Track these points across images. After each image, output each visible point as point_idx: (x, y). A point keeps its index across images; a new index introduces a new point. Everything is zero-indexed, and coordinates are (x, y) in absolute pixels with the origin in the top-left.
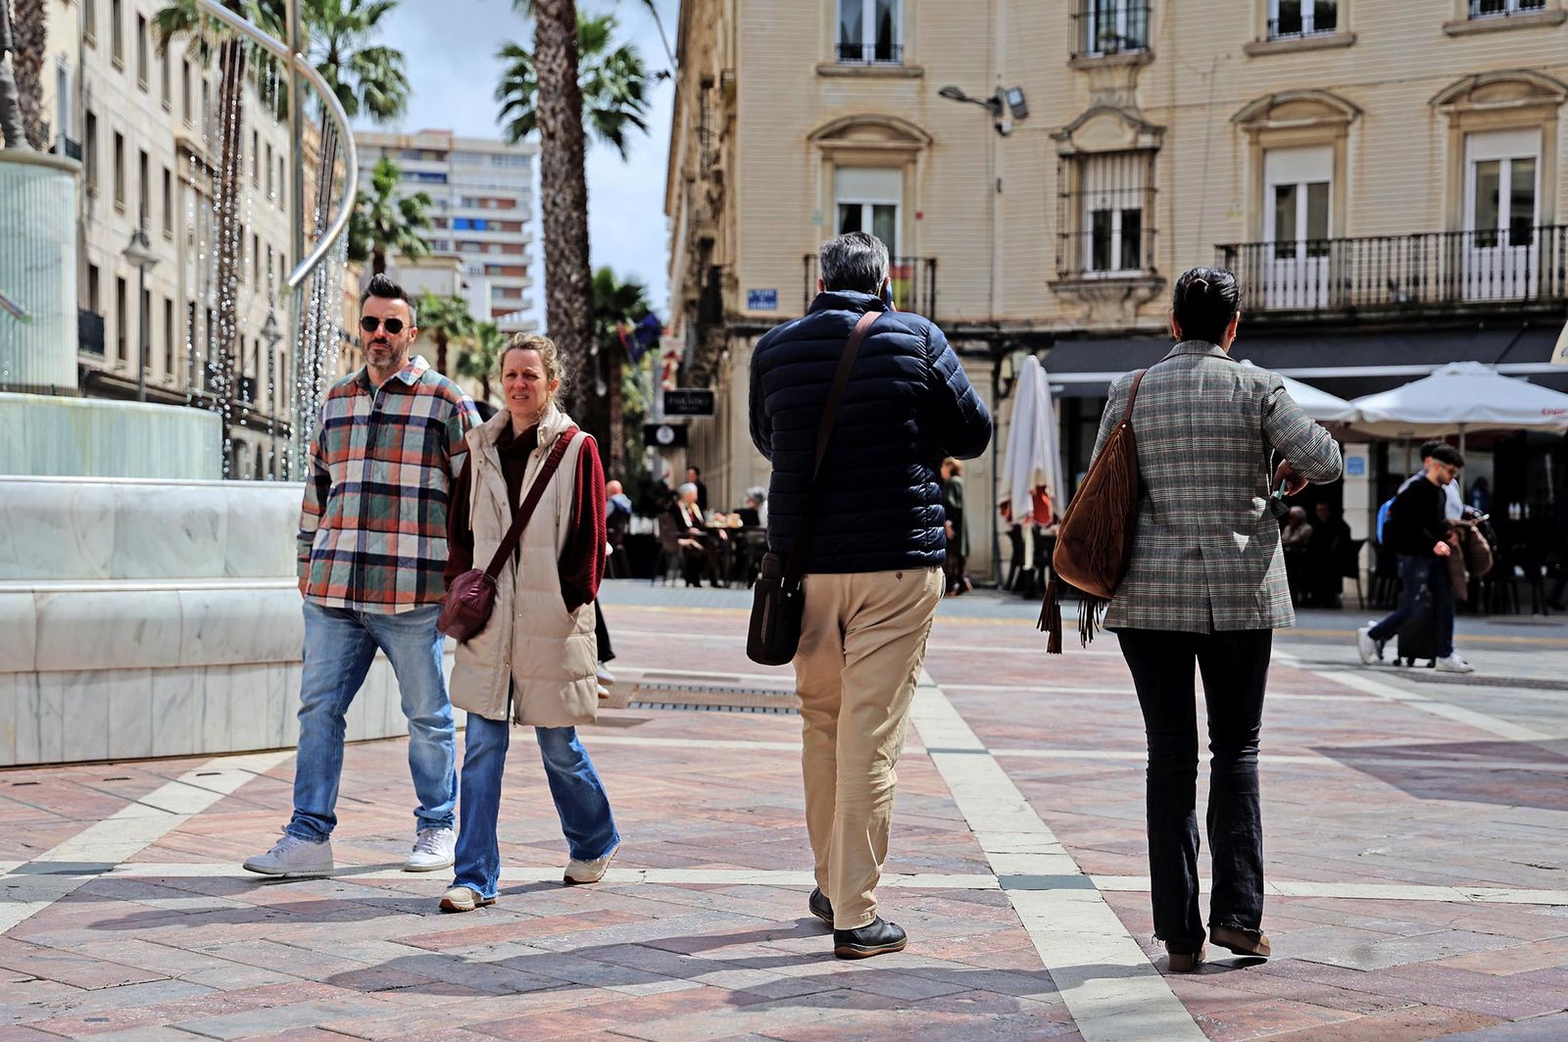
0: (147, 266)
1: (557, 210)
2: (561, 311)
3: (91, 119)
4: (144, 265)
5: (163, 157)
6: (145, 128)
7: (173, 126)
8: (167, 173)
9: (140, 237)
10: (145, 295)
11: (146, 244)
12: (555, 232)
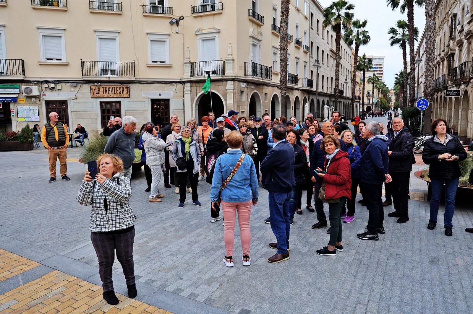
0: (319, 68)
1: (431, 38)
2: (431, 68)
3: (312, 43)
4: (318, 67)
5: (327, 52)
6: (324, 46)
7: (329, 47)
8: (328, 55)
9: (317, 61)
10: (318, 74)
11: (319, 63)
12: (430, 45)
